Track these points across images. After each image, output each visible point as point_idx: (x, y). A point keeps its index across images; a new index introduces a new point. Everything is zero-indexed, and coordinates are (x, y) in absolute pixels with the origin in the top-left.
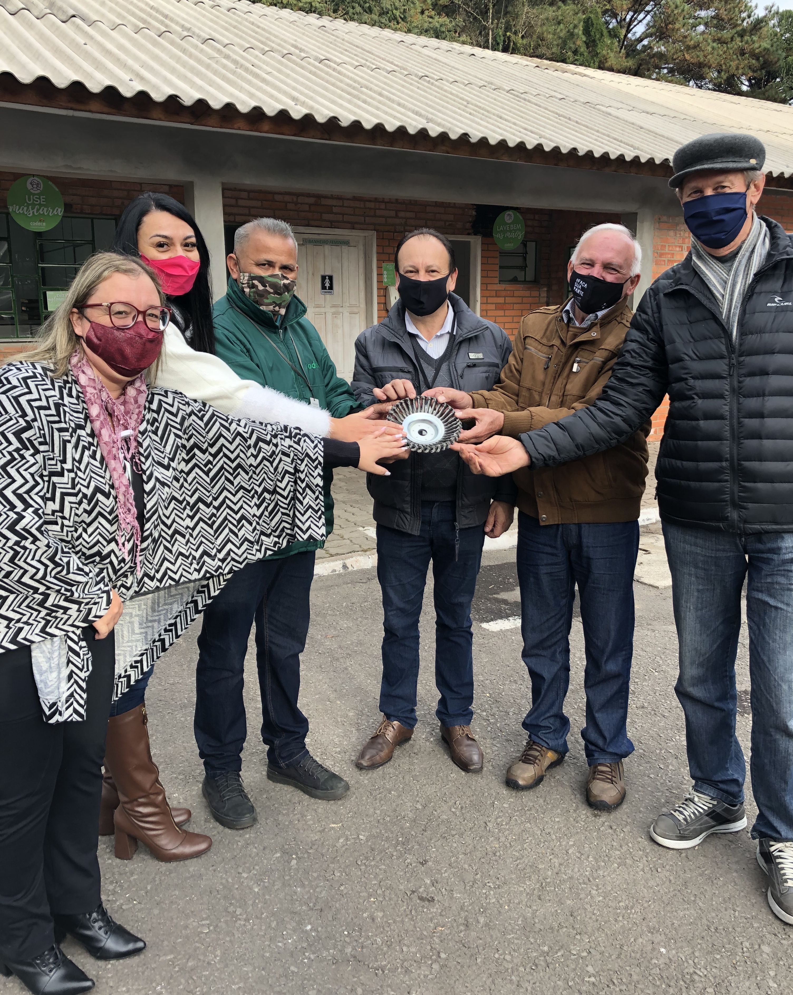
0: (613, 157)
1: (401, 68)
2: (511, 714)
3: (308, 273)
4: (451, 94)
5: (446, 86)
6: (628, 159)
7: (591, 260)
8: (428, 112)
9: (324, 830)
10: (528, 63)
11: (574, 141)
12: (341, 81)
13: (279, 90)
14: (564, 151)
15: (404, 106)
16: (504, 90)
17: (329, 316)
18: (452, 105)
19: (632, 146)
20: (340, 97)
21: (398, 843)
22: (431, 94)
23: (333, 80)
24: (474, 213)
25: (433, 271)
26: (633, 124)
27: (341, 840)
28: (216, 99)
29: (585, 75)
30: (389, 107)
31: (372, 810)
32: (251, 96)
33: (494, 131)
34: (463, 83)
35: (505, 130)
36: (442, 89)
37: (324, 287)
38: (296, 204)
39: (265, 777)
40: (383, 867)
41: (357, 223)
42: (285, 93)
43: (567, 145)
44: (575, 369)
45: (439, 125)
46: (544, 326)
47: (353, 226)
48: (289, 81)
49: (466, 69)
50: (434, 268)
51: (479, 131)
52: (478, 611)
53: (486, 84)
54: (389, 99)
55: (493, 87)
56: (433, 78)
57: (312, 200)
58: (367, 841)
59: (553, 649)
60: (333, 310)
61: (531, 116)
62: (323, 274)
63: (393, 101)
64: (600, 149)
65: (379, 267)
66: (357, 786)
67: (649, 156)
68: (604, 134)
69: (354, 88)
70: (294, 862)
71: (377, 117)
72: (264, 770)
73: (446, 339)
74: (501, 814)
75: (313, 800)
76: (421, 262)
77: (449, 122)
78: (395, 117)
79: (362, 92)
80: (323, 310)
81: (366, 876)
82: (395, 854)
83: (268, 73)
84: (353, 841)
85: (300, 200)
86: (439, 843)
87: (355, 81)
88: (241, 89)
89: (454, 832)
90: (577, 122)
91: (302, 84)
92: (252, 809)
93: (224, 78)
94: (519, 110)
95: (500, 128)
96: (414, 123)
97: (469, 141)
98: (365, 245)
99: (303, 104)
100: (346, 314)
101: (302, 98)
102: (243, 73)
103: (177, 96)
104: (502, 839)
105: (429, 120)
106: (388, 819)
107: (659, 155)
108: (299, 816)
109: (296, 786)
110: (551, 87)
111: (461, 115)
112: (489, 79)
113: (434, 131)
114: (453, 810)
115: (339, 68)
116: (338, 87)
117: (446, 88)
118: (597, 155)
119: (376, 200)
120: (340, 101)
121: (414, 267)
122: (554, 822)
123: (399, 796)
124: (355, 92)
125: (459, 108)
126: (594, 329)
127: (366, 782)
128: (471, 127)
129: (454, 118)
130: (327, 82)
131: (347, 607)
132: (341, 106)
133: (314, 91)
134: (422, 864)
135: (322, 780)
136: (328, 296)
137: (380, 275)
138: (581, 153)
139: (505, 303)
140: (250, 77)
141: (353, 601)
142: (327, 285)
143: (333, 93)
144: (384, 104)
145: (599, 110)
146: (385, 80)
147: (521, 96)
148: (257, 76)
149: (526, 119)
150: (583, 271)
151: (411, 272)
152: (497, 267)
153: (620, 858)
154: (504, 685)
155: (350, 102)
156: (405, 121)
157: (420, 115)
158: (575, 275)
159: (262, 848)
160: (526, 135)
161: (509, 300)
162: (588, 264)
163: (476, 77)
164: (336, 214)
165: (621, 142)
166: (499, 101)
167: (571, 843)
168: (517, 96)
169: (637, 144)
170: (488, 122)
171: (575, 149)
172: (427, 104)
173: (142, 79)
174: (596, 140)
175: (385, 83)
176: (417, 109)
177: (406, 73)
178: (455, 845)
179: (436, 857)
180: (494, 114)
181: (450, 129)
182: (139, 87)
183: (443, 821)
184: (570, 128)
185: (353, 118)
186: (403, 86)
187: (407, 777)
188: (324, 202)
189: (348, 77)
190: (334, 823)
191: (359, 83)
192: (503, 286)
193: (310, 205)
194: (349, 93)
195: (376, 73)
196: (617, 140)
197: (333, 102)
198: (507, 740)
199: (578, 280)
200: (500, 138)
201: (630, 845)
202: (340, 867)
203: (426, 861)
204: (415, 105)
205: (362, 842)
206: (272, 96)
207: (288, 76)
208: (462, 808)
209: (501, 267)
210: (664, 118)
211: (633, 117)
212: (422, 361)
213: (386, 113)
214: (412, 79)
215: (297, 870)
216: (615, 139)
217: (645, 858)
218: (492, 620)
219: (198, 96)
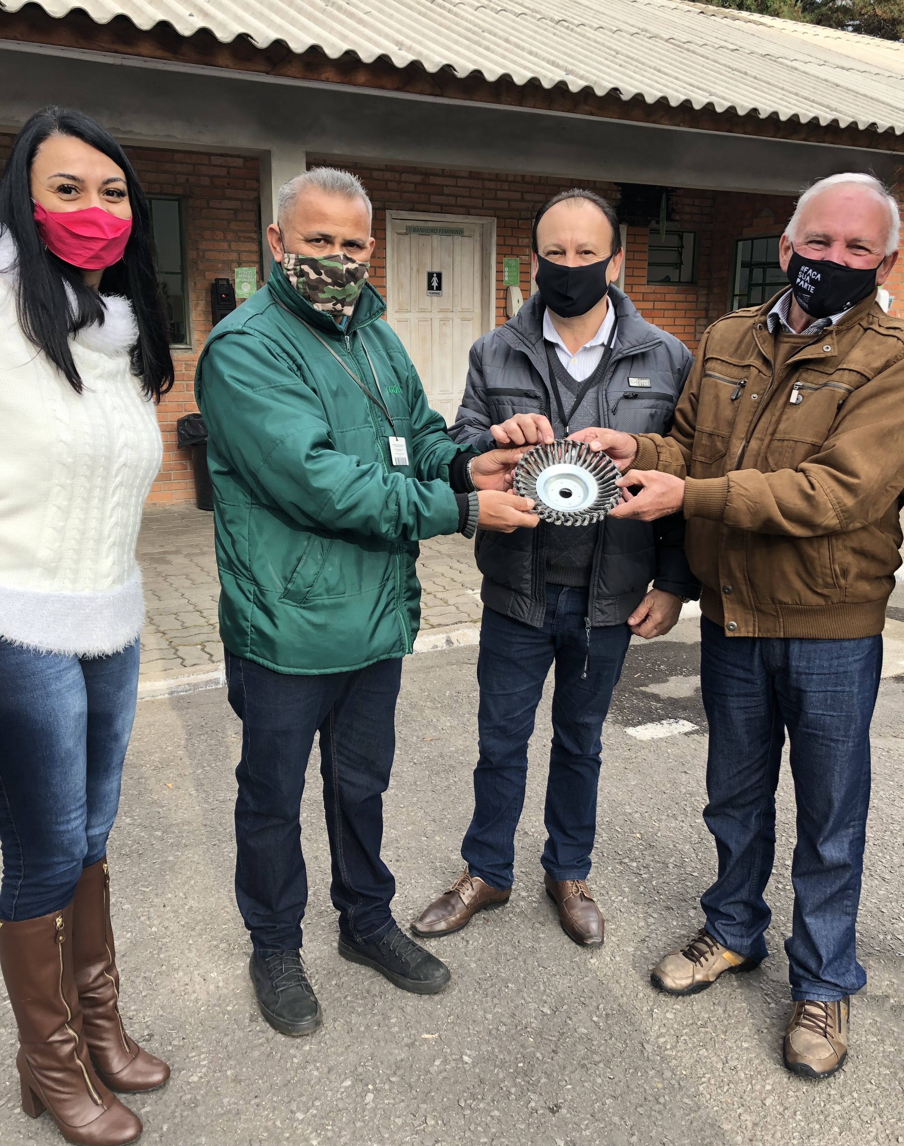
0: (803, 120)
1: (534, 11)
2: (671, 866)
3: (411, 269)
4: (596, 42)
5: (590, 33)
6: (823, 123)
7: (825, 236)
8: (567, 62)
9: (413, 1043)
10: (690, 8)
11: (754, 100)
12: (458, 24)
13: (379, 32)
14: (741, 112)
15: (536, 55)
16: (662, 38)
17: (436, 324)
18: (597, 55)
19: (828, 107)
20: (457, 42)
21: (517, 1072)
22: (571, 42)
23: (448, 23)
24: (619, 196)
25: (587, 252)
26: (826, 80)
27: (437, 1063)
28: (298, 40)
29: (761, 24)
30: (518, 55)
31: (481, 1013)
32: (344, 38)
33: (651, 87)
34: (611, 30)
35: (664, 85)
36: (584, 36)
37: (430, 287)
38: (399, 182)
39: (336, 952)
40: (496, 1113)
41: (474, 208)
42: (387, 36)
43: (746, 104)
44: (793, 400)
45: (582, 77)
46: (738, 336)
47: (468, 211)
48: (392, 22)
49: (613, 14)
50: (589, 248)
51: (632, 85)
52: (621, 709)
53: (639, 31)
54: (518, 46)
55: (648, 35)
56: (572, 23)
57: (418, 178)
58: (474, 1065)
59: (748, 809)
60: (441, 315)
61: (697, 70)
62: (430, 270)
63: (523, 49)
64: (787, 110)
65: (499, 263)
66: (460, 971)
67: (851, 120)
68: (790, 92)
69: (474, 33)
70: (370, 1097)
71: (502, 66)
72: (335, 939)
73: (599, 353)
74: (663, 1030)
75: (399, 992)
76: (569, 238)
77: (595, 75)
78: (525, 68)
79: (484, 38)
80: (428, 315)
81: (472, 1128)
82: (513, 1090)
83: (367, 13)
84: (453, 1064)
85: (404, 177)
86: (577, 1076)
87: (475, 25)
88: (331, 30)
89: (597, 1058)
90: (755, 78)
91: (409, 27)
92: (315, 1008)
93: (310, 17)
94: (681, 63)
95: (658, 83)
96: (550, 75)
97: (620, 99)
98: (482, 235)
99: (409, 49)
100: (457, 321)
101: (408, 42)
102: (335, 12)
103: (248, 35)
104: (668, 1074)
105: (568, 72)
106: (503, 1029)
107: (863, 119)
108: (379, 1017)
109: (377, 969)
110: (720, 36)
111: (609, 67)
112: (642, 26)
113: (575, 85)
114: (595, 1019)
115: (455, 9)
116: (453, 31)
117: (589, 35)
118: (783, 118)
119: (497, 178)
120: (456, 47)
121: (559, 246)
122: (741, 1048)
123: (519, 991)
124: (476, 38)
125: (606, 59)
126: (828, 339)
127: (473, 965)
128: (622, 81)
129: (600, 71)
130: (441, 25)
131: (451, 697)
132: (457, 53)
133: (423, 35)
134: (552, 1111)
135: (413, 965)
136: (435, 298)
137: (499, 272)
138: (763, 115)
139: (654, 309)
140: (343, 17)
141: (460, 689)
142: (435, 284)
143: (448, 38)
144: (511, 52)
145: (782, 63)
146: (513, 24)
147: (683, 46)
148: (351, 15)
149: (692, 73)
150: (814, 254)
151: (555, 253)
152: (646, 263)
153: (842, 1117)
154: (660, 820)
155: (468, 48)
156: (538, 73)
157: (558, 66)
158: (797, 261)
159: (326, 1070)
160: (693, 91)
161: (658, 305)
162: (819, 242)
163: (626, 23)
164: (448, 195)
165: (813, 101)
166: (656, 52)
167: (768, 1087)
168: (679, 46)
169: (834, 105)
170: (643, 76)
171: (755, 110)
172: (565, 54)
173: (206, 14)
174: (781, 99)
175: (513, 28)
176: (552, 58)
177: (539, 16)
178: (599, 1081)
179: (572, 1100)
180: (650, 67)
181: (595, 83)
182: (199, 23)
183: (581, 1038)
184: (747, 85)
185: (472, 67)
186: (536, 32)
187: (529, 961)
188: (433, 180)
189: (467, 20)
190: (428, 1032)
191: (480, 27)
192: (652, 288)
193: (416, 184)
194: (468, 39)
195: (503, 16)
196: (808, 100)
197: (448, 49)
198: (668, 908)
199: (805, 269)
200: (660, 95)
201: (855, 1095)
202: (434, 1110)
203: (558, 1107)
204: (551, 54)
205: (467, 1067)
206: (370, 40)
207: (391, 16)
208: (607, 1015)
209: (650, 264)
210: (863, 74)
211: (824, 72)
212: (559, 383)
213: (514, 62)
214: (547, 24)
215: (374, 1109)
216: (806, 98)
217: (878, 1119)
218: (640, 723)
219: (274, 36)
